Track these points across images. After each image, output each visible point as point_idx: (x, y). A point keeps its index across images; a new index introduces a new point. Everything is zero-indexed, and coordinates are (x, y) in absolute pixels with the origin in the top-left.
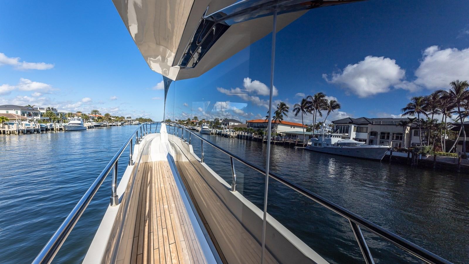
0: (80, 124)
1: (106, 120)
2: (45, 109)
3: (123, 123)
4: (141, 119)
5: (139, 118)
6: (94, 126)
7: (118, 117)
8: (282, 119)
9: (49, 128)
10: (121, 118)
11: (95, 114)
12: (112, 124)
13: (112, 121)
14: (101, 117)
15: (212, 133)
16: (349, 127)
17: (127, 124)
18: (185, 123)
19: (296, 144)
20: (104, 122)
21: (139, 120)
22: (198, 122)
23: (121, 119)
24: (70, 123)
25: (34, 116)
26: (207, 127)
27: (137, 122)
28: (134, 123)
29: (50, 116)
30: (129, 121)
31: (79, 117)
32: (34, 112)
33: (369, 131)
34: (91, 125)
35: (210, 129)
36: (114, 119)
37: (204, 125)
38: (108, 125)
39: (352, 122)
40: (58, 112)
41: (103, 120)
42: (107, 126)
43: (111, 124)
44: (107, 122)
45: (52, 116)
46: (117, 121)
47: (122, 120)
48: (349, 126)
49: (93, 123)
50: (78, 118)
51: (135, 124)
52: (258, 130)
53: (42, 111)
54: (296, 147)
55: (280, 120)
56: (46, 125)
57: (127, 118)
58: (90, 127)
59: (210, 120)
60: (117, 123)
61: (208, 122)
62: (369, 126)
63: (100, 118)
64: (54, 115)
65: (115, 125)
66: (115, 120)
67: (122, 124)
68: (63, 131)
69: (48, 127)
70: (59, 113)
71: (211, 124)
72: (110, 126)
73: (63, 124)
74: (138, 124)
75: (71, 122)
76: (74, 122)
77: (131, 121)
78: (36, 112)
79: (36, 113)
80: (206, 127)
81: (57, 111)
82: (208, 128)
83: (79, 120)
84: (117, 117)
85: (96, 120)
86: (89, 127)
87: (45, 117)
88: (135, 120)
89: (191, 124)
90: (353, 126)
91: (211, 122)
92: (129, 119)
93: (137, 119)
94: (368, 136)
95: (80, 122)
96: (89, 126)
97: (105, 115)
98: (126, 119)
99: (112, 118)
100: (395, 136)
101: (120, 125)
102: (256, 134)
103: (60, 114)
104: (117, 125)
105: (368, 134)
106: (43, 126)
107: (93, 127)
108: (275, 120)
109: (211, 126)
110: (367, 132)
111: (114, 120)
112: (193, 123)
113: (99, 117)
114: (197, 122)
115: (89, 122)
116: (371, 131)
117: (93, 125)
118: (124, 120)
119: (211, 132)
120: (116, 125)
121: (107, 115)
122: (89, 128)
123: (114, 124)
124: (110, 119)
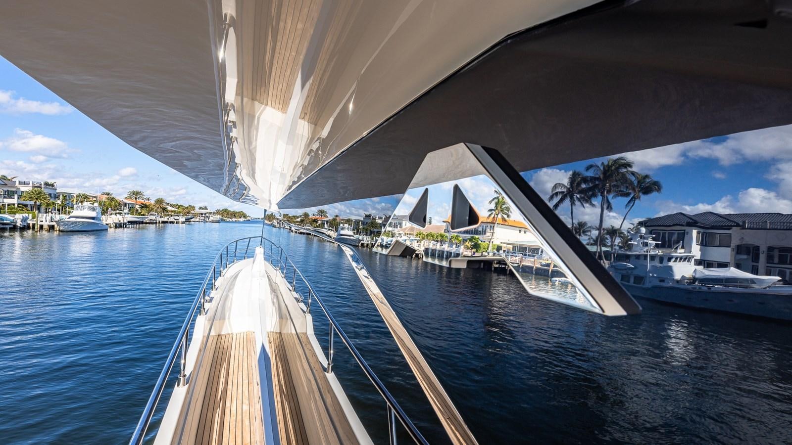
0: (93, 218)
1: (156, 211)
2: (31, 185)
3: (191, 219)
4: (225, 211)
5: (223, 210)
6: (129, 222)
7: (181, 206)
8: (508, 216)
9: (18, 224)
10: (187, 208)
11: (136, 199)
12: (168, 219)
13: (170, 213)
14: (147, 204)
15: (363, 244)
16: (684, 233)
17: (197, 220)
18: (297, 222)
19: (550, 271)
20: (151, 215)
21: (222, 214)
22: (327, 222)
23: (187, 211)
24: (72, 215)
25: (4, 197)
26: (351, 233)
27: (218, 217)
28: (211, 218)
29: (37, 199)
30: (202, 214)
31: (93, 204)
32: (6, 189)
33: (735, 242)
34: (122, 221)
35: (356, 236)
36: (173, 209)
37: (343, 229)
38: (159, 222)
39: (693, 222)
40: (57, 191)
41: (150, 211)
42: (156, 223)
43: (165, 219)
44: (158, 214)
45: (41, 200)
46: (178, 214)
47: (188, 213)
48: (685, 230)
49: (126, 216)
50: (91, 205)
51: (213, 222)
52: (471, 240)
53: (23, 188)
54: (557, 279)
55: (505, 216)
56: (12, 218)
57: (201, 208)
58: (119, 226)
59: (353, 218)
60: (177, 218)
61: (348, 221)
62: (734, 232)
63: (144, 206)
64: (45, 196)
65: (172, 222)
66: (175, 211)
67: (188, 220)
68: (56, 232)
69: (16, 222)
70: (59, 194)
71: (356, 226)
72: (164, 222)
73: (57, 217)
74: (218, 222)
75: (75, 213)
76: (83, 212)
77: (207, 215)
78: (11, 189)
79: (11, 191)
80: (347, 231)
81: (56, 189)
82: (353, 234)
83: (94, 209)
84: (179, 206)
85: (137, 210)
86: (116, 224)
87: (24, 200)
88: (214, 213)
89: (311, 224)
90: (695, 232)
91: (357, 222)
92: (204, 211)
93: (218, 212)
94: (731, 256)
95: (93, 214)
96: (117, 222)
97: (155, 201)
98: (197, 211)
99: (169, 208)
100: (776, 254)
101: (183, 223)
102: (466, 248)
103: (63, 195)
104: (177, 223)
105: (733, 250)
106: (7, 219)
107: (125, 224)
108: (493, 216)
109: (357, 231)
110: (730, 247)
111: (172, 212)
112: (315, 221)
113: (143, 204)
114: (325, 221)
115: (118, 213)
116: (738, 243)
117: (126, 221)
118: (192, 212)
119: (362, 242)
120: (176, 221)
121: (160, 201)
122: (116, 227)
123: (171, 219)
124: (164, 209)
